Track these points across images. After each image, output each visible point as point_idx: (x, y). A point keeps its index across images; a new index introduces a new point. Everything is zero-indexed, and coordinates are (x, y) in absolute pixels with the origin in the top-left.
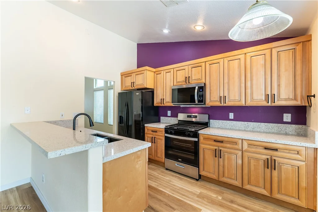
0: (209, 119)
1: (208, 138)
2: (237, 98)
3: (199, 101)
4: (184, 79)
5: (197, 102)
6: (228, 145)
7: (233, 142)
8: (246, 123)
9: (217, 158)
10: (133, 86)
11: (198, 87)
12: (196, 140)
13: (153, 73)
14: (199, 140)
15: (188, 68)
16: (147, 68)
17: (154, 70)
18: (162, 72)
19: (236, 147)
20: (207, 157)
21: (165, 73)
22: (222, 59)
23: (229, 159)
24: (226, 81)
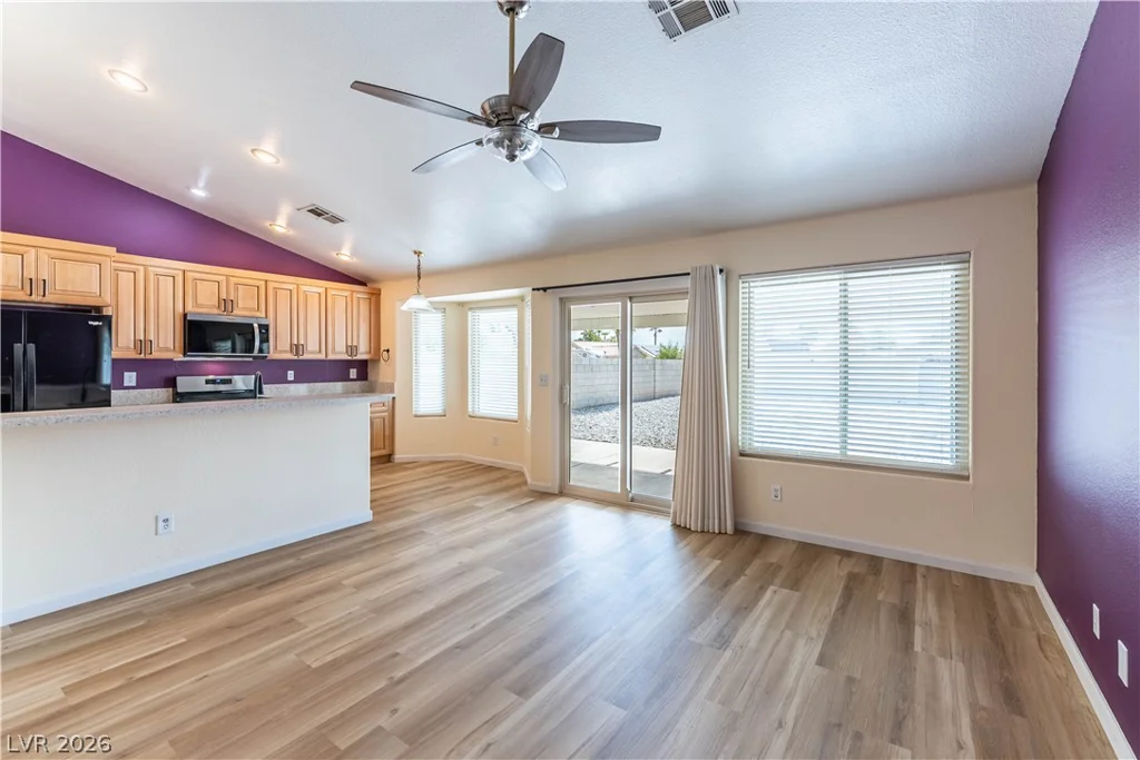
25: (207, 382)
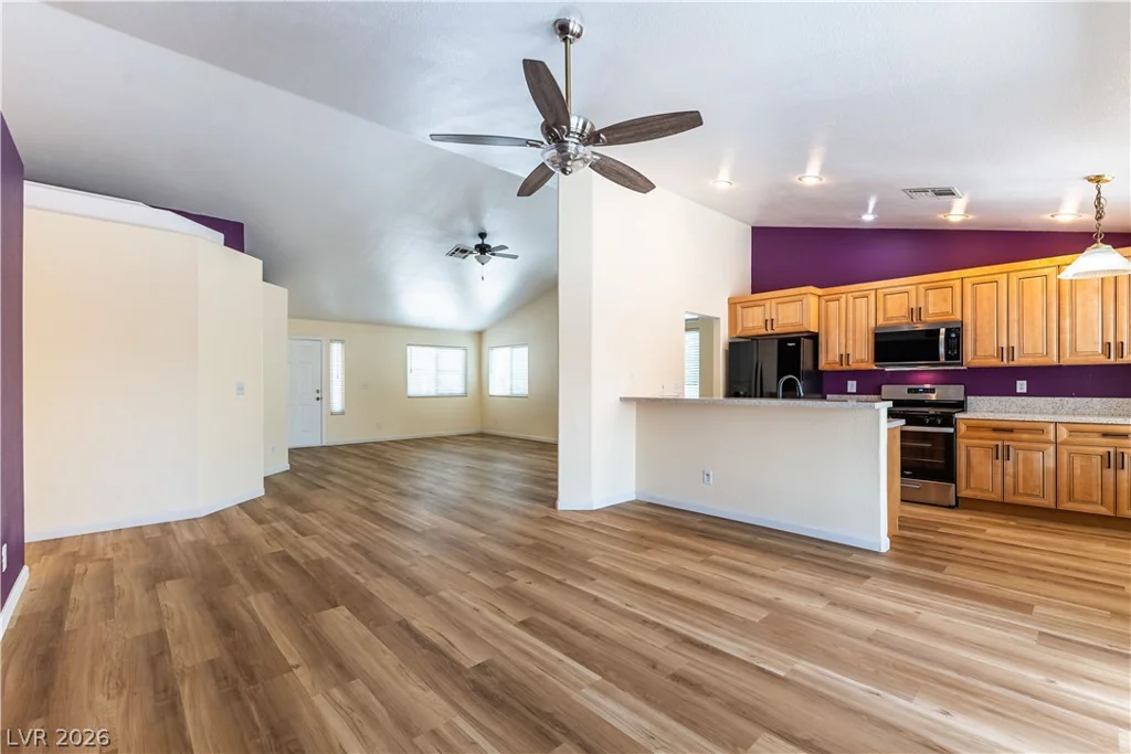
0: (966, 394)
1: (976, 427)
2: (1041, 349)
3: (948, 357)
4: (904, 312)
5: (942, 360)
6: (1025, 436)
7: (1036, 429)
8: (1057, 399)
9: (999, 462)
10: (769, 327)
11: (947, 330)
12: (951, 430)
13: (817, 298)
14: (955, 430)
15: (917, 289)
16: (812, 289)
17: (820, 291)
18: (844, 296)
19: (1043, 437)
20: (975, 460)
21: (851, 299)
22: (1005, 275)
23: (1027, 461)
24: (1014, 315)
25: (910, 391)
